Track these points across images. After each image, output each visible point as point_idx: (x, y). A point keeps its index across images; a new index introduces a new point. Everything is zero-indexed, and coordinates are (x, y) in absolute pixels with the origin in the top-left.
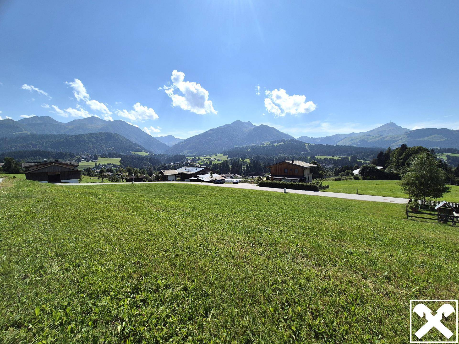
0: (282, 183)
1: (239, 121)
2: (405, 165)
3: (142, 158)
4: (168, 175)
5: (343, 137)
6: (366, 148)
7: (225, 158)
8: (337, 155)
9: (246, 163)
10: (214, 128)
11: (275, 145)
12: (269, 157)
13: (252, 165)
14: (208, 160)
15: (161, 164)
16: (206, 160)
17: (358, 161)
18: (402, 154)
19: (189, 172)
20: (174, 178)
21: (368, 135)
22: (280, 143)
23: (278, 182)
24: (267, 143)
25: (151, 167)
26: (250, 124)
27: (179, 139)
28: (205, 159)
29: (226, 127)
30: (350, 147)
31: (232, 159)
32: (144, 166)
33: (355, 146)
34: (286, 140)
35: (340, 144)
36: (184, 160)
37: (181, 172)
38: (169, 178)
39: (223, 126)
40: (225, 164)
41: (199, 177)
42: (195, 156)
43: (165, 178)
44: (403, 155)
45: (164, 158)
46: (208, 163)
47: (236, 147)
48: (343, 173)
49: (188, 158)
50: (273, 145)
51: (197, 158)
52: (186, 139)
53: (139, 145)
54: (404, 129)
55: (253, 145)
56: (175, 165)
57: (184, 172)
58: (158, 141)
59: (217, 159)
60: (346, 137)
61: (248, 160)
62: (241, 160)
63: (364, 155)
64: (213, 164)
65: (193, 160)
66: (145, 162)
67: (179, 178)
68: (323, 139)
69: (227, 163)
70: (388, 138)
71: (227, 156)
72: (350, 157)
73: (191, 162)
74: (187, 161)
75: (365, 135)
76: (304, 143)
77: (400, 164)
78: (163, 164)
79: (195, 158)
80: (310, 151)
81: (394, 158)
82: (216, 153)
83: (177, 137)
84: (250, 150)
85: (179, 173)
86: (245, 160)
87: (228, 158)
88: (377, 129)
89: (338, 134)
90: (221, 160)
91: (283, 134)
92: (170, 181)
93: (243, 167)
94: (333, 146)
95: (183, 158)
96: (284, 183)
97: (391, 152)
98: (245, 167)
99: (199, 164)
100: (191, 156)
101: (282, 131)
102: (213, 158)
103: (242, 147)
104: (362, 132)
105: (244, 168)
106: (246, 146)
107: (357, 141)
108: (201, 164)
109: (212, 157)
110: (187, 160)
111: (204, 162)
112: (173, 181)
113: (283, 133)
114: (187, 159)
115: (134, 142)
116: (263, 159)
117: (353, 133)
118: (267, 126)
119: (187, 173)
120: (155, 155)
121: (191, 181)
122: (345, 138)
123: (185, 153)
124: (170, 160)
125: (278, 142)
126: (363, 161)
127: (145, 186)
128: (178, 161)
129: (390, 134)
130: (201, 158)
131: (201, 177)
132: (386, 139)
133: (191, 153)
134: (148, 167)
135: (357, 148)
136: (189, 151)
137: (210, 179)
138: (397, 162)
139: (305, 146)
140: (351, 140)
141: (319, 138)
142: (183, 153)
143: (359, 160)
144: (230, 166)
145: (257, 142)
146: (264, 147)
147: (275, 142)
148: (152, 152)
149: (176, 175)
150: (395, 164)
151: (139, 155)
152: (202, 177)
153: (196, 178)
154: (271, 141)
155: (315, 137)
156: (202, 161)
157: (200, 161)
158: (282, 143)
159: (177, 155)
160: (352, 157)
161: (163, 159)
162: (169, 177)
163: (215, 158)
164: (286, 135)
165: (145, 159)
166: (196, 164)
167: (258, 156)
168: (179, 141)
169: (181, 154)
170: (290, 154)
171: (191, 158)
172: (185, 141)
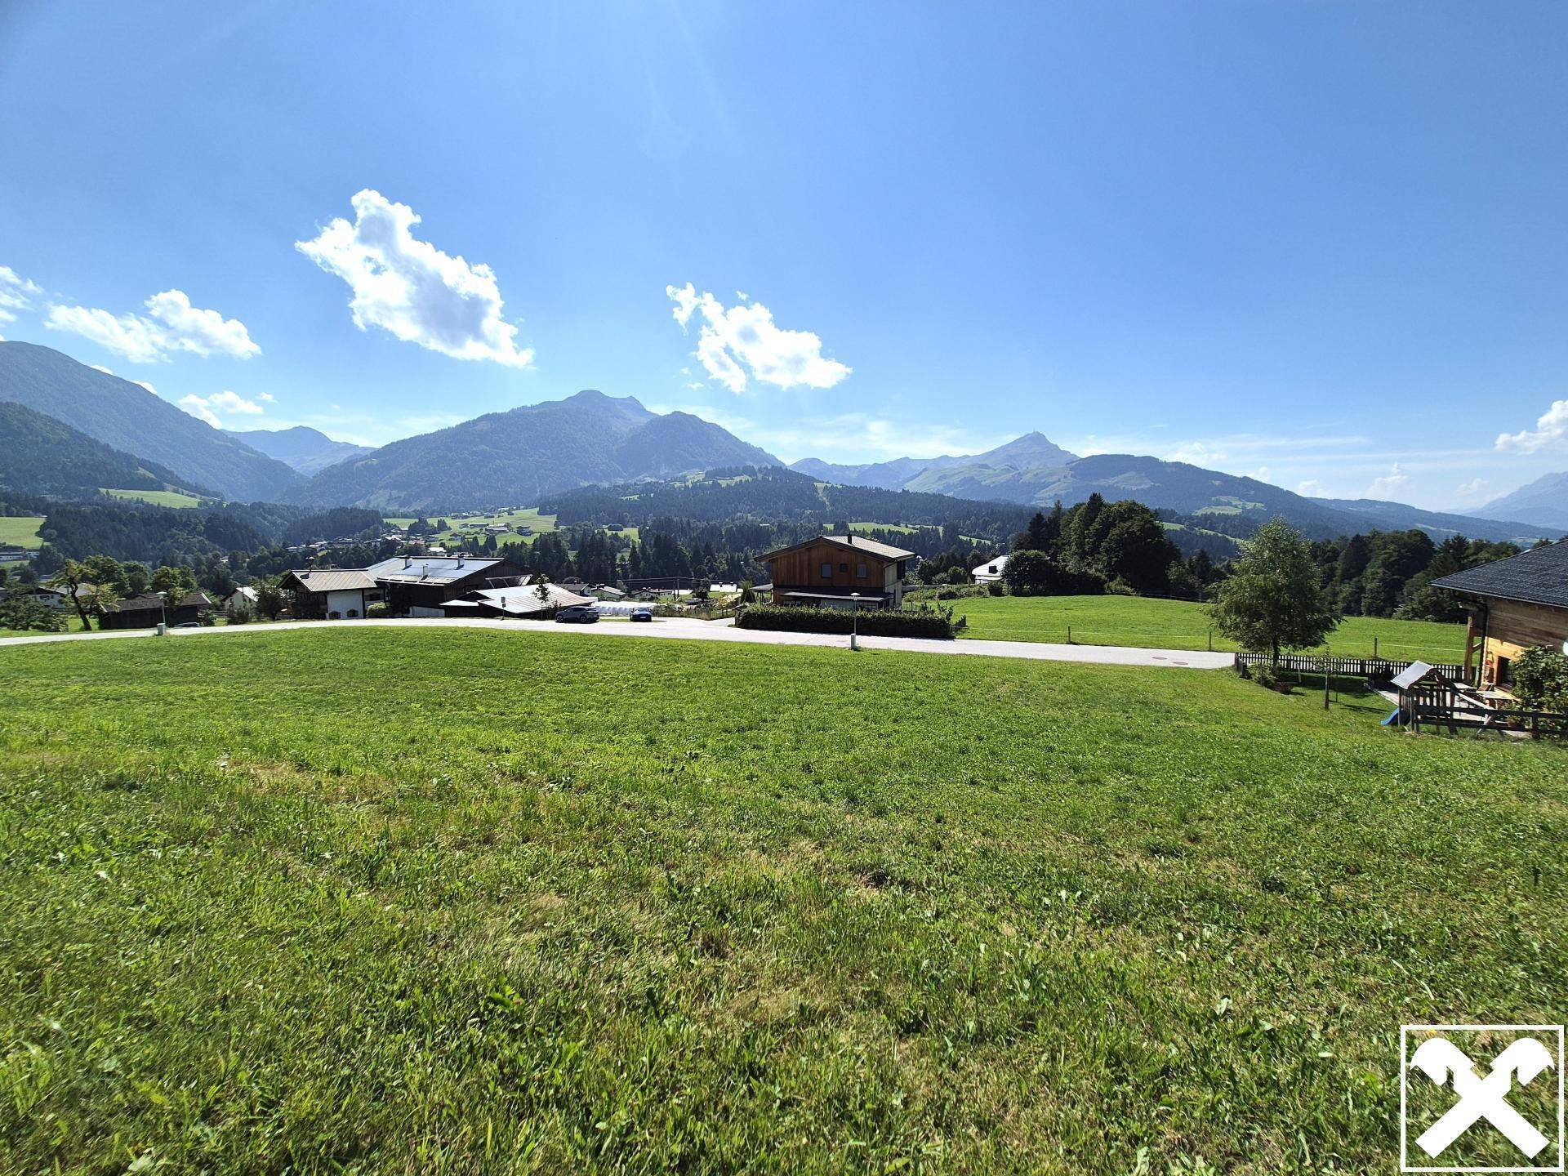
0: (826, 616)
1: (595, 394)
2: (1099, 553)
3: (169, 519)
4: (325, 593)
5: (920, 468)
6: (978, 504)
7: (545, 525)
8: (907, 520)
9: (625, 543)
10: (499, 411)
11: (723, 483)
12: (702, 524)
13: (650, 551)
14: (478, 529)
15: (267, 546)
16: (472, 531)
17: (961, 540)
18: (1093, 520)
19: (428, 580)
20: (356, 603)
21: (981, 463)
22: (737, 479)
23: (812, 611)
24: (695, 476)
25: (217, 557)
26: (633, 404)
27: (348, 446)
28: (465, 525)
29: (546, 413)
30: (938, 498)
31: (574, 530)
32: (179, 554)
33: (950, 494)
34: (756, 467)
35: (912, 487)
36: (378, 529)
37: (389, 578)
38: (333, 604)
39: (532, 407)
40: (547, 544)
41: (486, 598)
42: (420, 515)
43: (314, 606)
44: (1096, 525)
45: (279, 521)
46: (481, 542)
47: (586, 484)
48: (944, 575)
49: (392, 521)
50: (716, 485)
51: (433, 522)
52: (379, 445)
53: (144, 464)
54: (1066, 453)
55: (648, 480)
56: (336, 551)
57: (404, 578)
58: (246, 448)
59: (515, 527)
60: (927, 466)
61: (632, 533)
62: (609, 533)
63: (975, 523)
64: (500, 545)
65: (413, 530)
66: (183, 535)
67: (381, 605)
68: (863, 471)
69: (557, 544)
70: (1029, 476)
71: (553, 519)
72: (941, 529)
73: (408, 539)
74: (389, 533)
75: (973, 466)
76: (814, 480)
77: (1086, 548)
78: (275, 544)
79: (422, 521)
80: (832, 504)
81: (1072, 532)
82: (508, 505)
83: (335, 437)
84: (636, 497)
85: (381, 584)
86: (621, 534)
87: (556, 525)
88: (1004, 448)
89: (907, 459)
90: (532, 533)
91: (746, 447)
92: (335, 616)
93: (619, 555)
94: (894, 494)
95: (371, 520)
96: (835, 613)
97: (1063, 514)
98: (627, 556)
99: (442, 545)
100: (405, 516)
101: (743, 440)
102: (497, 523)
103: (606, 485)
104: (967, 456)
105: (623, 559)
106: (620, 482)
107: (956, 479)
108: (449, 544)
109: (496, 519)
110: (390, 528)
111: (463, 539)
112: (353, 615)
113: (745, 443)
114: (388, 525)
115: (115, 447)
116: (684, 530)
117: (945, 458)
118: (693, 419)
119: (418, 581)
120: (234, 506)
121: (447, 616)
122: (925, 470)
123: (378, 501)
124: (309, 527)
125: (732, 473)
126: (974, 541)
127: (242, 646)
128: (349, 531)
129: (1034, 466)
130: (449, 522)
131: (494, 597)
132: (1027, 478)
133: (406, 502)
134: (203, 558)
135: (957, 501)
136: (395, 493)
137: (538, 606)
138: (1081, 545)
139: (815, 489)
140: (940, 479)
141: (856, 467)
142: (369, 502)
143: (964, 538)
144: (572, 556)
145: (662, 473)
146: (686, 487)
147: (722, 473)
148: (217, 494)
149: (363, 590)
150: (1074, 548)
151: (148, 505)
152: (503, 599)
153: (476, 604)
154: (709, 468)
155: (844, 464)
156: (455, 535)
157: (444, 536)
158: (745, 478)
159: (343, 510)
160: (945, 528)
161: (274, 524)
162: (330, 600)
163: (507, 525)
164: (758, 453)
165: (186, 525)
166: (428, 547)
167: (669, 521)
168: (350, 453)
169: (360, 504)
170: (769, 515)
171: (405, 525)
172: (377, 453)
